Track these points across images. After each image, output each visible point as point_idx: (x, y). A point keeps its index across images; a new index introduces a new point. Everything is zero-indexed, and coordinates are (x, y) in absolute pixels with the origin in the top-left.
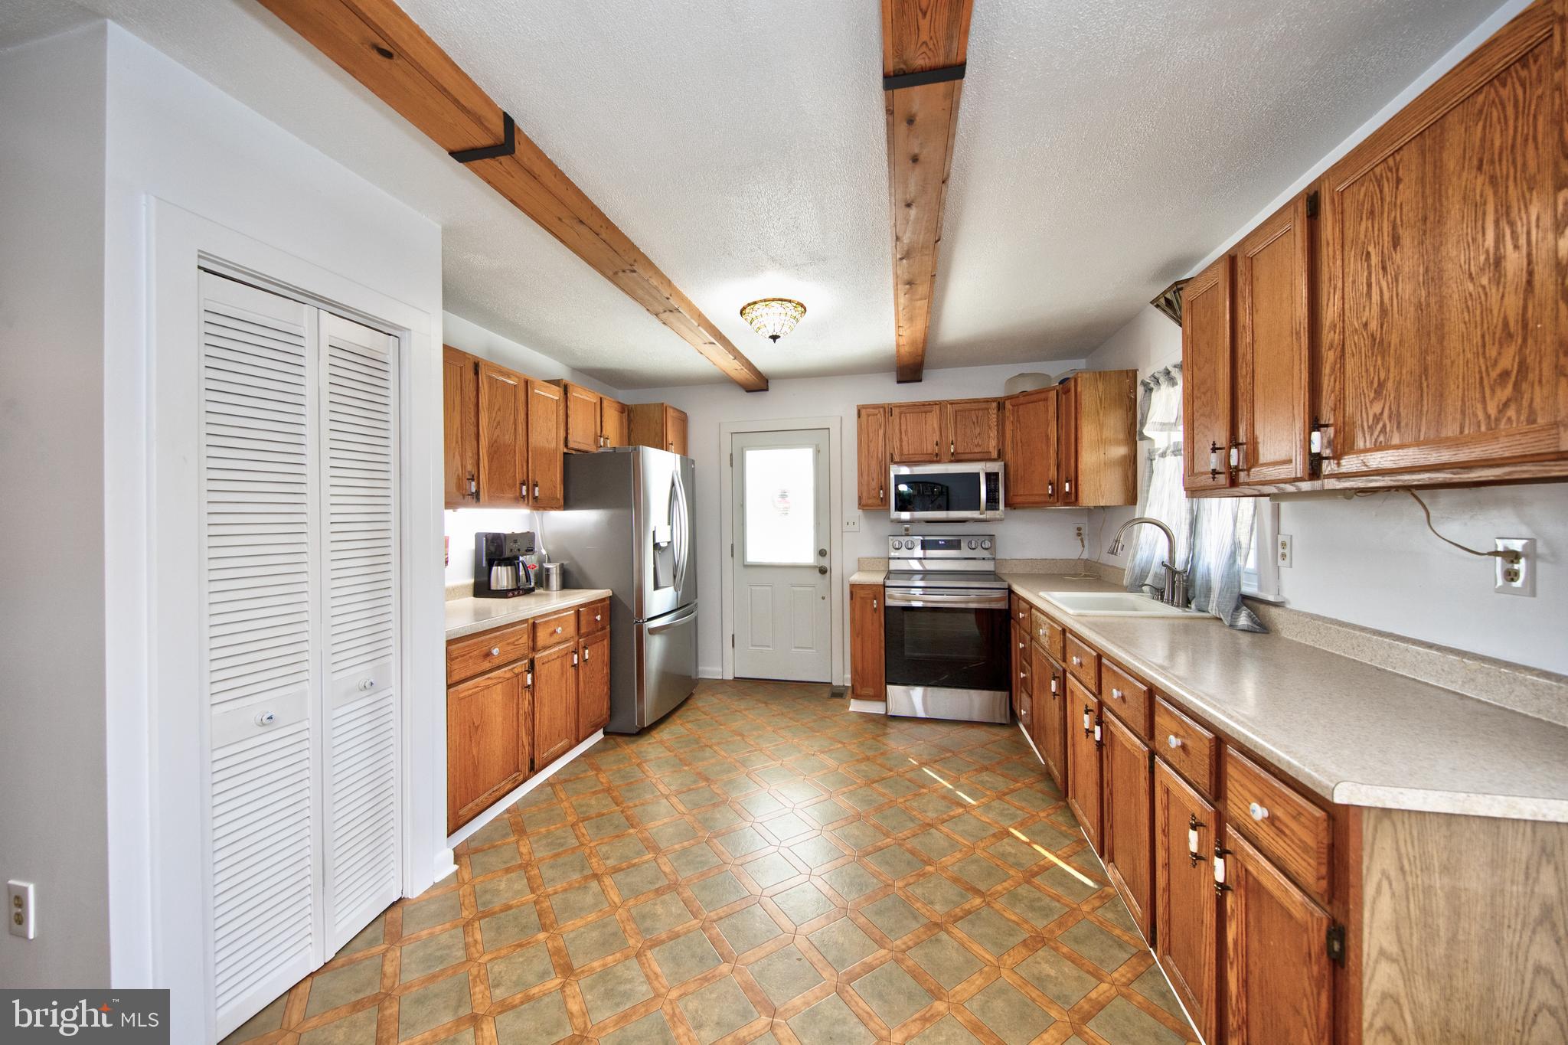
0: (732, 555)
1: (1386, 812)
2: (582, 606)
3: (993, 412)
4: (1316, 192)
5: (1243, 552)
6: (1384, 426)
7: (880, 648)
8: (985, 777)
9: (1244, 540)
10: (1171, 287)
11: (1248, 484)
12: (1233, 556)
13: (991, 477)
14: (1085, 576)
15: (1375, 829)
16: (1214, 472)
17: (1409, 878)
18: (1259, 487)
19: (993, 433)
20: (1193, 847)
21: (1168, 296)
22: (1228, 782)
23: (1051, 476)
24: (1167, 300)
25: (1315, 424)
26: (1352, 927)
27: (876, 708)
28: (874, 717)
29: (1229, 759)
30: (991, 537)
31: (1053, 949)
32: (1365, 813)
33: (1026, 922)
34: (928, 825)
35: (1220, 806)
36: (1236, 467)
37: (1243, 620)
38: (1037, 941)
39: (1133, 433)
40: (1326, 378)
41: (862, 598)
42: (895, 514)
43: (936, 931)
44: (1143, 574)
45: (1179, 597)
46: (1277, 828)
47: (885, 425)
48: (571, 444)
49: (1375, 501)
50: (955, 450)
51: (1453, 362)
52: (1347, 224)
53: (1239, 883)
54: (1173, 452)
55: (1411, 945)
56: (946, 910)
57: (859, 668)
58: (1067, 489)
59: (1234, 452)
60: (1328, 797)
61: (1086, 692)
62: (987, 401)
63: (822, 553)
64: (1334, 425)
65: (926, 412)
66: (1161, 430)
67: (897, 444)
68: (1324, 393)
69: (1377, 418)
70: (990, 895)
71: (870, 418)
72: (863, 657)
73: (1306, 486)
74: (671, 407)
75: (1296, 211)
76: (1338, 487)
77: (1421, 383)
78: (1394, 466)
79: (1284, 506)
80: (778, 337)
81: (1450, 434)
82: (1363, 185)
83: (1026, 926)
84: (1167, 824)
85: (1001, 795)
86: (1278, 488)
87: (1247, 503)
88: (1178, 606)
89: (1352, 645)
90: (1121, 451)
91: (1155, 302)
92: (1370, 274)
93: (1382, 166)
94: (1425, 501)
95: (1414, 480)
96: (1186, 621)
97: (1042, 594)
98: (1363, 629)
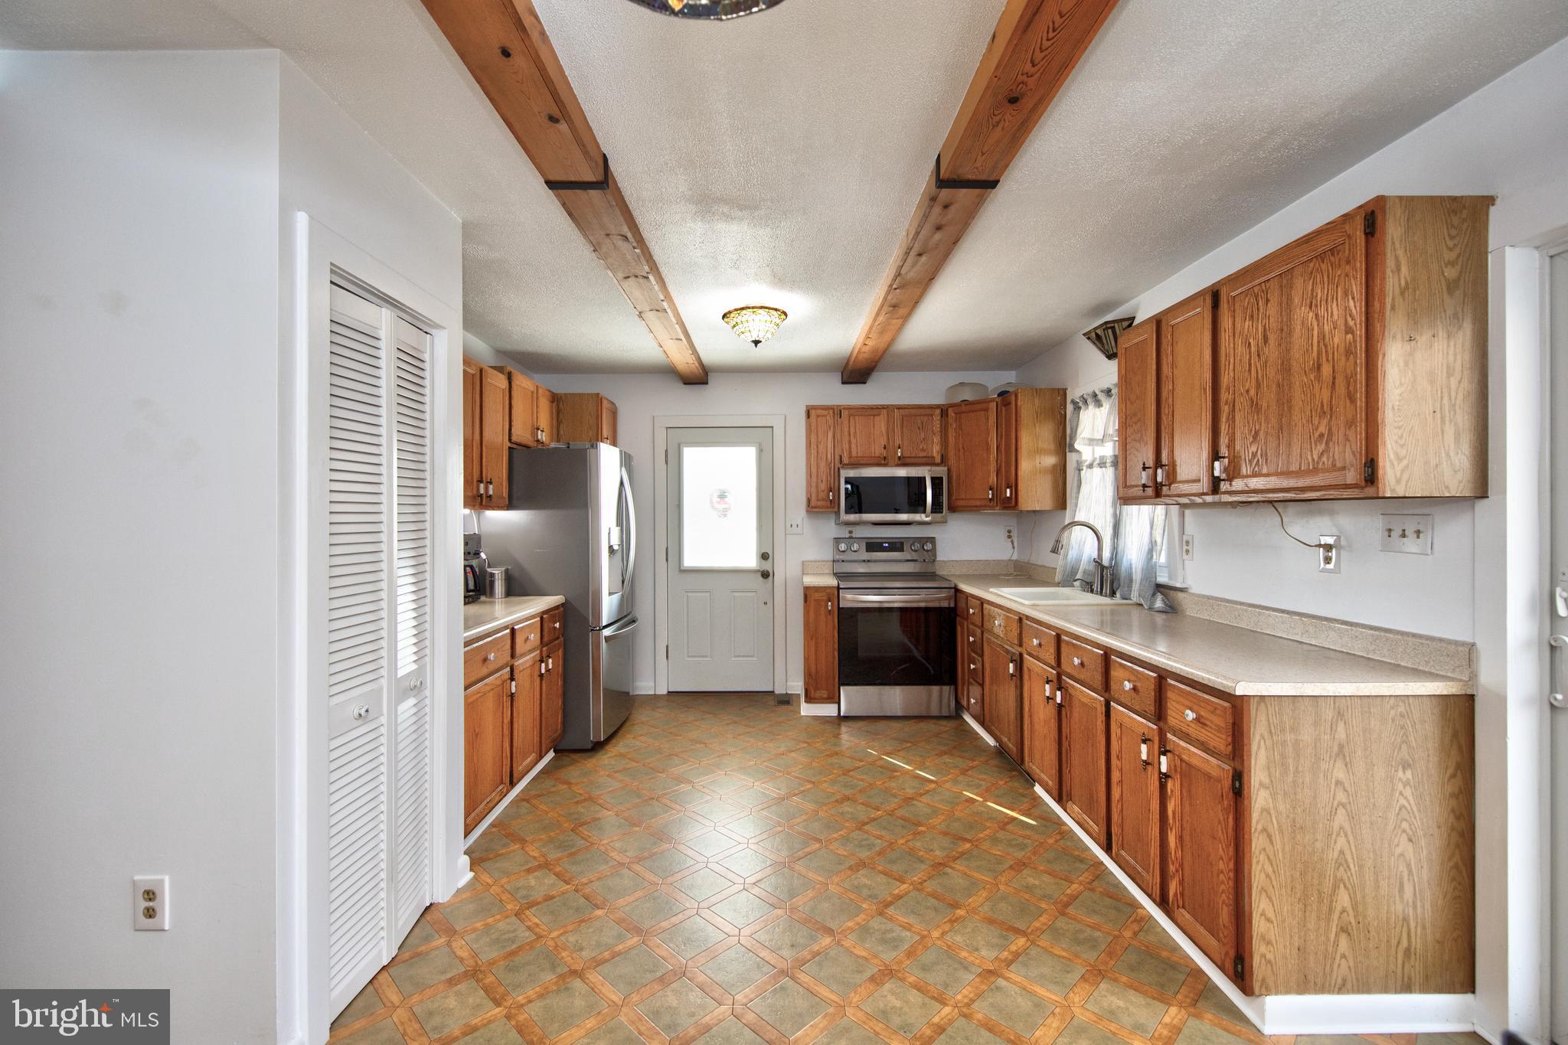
0: (667, 560)
1: (1262, 697)
2: (544, 612)
3: (937, 418)
4: (1217, 291)
5: (1159, 548)
6: (1258, 460)
7: (834, 650)
8: (946, 759)
9: (1159, 540)
10: (1101, 325)
11: (1169, 496)
12: (1151, 551)
13: (937, 482)
14: (1016, 575)
15: (1257, 709)
16: (1144, 486)
17: (1274, 737)
18: (1177, 499)
19: (936, 439)
20: (1144, 757)
21: (1099, 331)
22: (1168, 704)
23: (991, 481)
24: (1097, 334)
25: (1216, 456)
26: (1246, 770)
27: (829, 710)
28: (828, 719)
29: (1168, 688)
30: (932, 540)
31: (1034, 868)
32: (1252, 699)
33: (1008, 854)
34: (910, 798)
35: (1161, 724)
36: (1161, 483)
37: (1159, 603)
38: (1020, 866)
39: (1063, 444)
40: (1224, 424)
41: (815, 600)
42: (845, 517)
43: (942, 868)
44: (1074, 571)
45: (1107, 589)
46: (1202, 723)
47: (834, 427)
48: (514, 439)
49: (1249, 509)
50: (902, 453)
51: (1296, 424)
52: (1237, 319)
53: (1176, 771)
54: (1099, 464)
55: (1276, 777)
56: (945, 854)
57: (813, 671)
58: (1008, 495)
59: (1159, 471)
60: (1233, 693)
61: (1045, 667)
62: (931, 407)
63: (764, 556)
64: (1228, 457)
65: (874, 416)
66: (1090, 445)
67: (846, 446)
68: (1222, 434)
69: (1254, 455)
70: (977, 841)
71: (819, 419)
72: (816, 660)
73: (1209, 499)
74: (607, 399)
75: (1204, 300)
76: (1230, 501)
77: (1279, 435)
78: (1264, 488)
79: (1187, 512)
80: (759, 342)
81: (1294, 469)
82: (1247, 296)
83: (1009, 857)
84: (1120, 751)
85: (964, 772)
86: (1190, 499)
87: (1160, 510)
88: (1106, 596)
89: (1235, 616)
90: (1050, 460)
91: (1087, 335)
92: (1250, 357)
93: (1258, 287)
94: (1280, 510)
95: (1274, 498)
96: (1113, 607)
97: (991, 590)
98: (1242, 604)
